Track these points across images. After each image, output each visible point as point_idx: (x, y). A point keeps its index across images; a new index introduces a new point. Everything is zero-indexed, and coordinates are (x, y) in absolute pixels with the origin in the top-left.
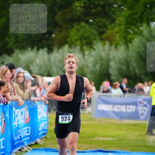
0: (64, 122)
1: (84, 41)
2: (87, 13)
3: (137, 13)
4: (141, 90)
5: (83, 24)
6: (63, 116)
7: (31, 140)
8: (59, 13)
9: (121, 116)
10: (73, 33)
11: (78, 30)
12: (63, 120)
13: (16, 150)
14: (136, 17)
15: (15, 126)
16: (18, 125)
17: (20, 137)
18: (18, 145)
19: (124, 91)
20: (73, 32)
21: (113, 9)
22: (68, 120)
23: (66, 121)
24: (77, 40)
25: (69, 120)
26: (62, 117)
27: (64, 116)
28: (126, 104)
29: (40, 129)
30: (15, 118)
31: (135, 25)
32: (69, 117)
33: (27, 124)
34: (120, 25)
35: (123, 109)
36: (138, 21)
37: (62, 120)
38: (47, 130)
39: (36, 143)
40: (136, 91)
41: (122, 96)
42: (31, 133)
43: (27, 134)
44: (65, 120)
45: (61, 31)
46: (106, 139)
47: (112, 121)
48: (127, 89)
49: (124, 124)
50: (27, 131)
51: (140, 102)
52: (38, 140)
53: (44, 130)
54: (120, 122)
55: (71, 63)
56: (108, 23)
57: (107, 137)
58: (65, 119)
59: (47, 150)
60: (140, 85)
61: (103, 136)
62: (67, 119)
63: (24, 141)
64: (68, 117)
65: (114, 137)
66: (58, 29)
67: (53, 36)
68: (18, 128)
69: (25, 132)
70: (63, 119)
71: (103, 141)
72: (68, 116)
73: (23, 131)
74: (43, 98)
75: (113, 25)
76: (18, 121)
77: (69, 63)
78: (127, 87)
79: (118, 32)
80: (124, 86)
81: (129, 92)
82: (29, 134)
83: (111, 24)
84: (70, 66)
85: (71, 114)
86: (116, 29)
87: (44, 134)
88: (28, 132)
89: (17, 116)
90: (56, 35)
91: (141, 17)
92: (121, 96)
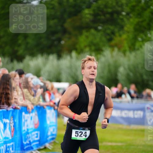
0: (79, 138)
1: (93, 48)
2: (96, 20)
3: (145, 20)
4: (149, 96)
6: (77, 130)
7: (40, 144)
8: (69, 21)
9: (129, 121)
10: (83, 40)
11: (87, 37)
12: (78, 136)
14: (144, 24)
15: (25, 131)
16: (28, 130)
17: (30, 141)
19: (132, 97)
21: (121, 17)
22: (84, 135)
23: (82, 137)
24: (85, 47)
25: (86, 136)
26: (76, 132)
27: (79, 131)
28: (134, 110)
29: (49, 134)
30: (24, 123)
31: (143, 32)
32: (86, 133)
33: (36, 129)
34: (128, 32)
35: (131, 114)
36: (145, 28)
37: (76, 136)
38: (55, 135)
39: (45, 148)
40: (144, 97)
42: (40, 138)
43: (36, 139)
44: (80, 136)
45: (70, 38)
46: (114, 144)
47: (120, 126)
48: (135, 95)
49: (132, 130)
50: (36, 135)
52: (47, 145)
53: (53, 135)
54: (128, 127)
56: (116, 30)
57: (116, 142)
58: (80, 134)
61: (111, 142)
62: (82, 135)
63: (33, 145)
64: (84, 133)
65: (121, 142)
66: (67, 35)
67: (63, 42)
68: (28, 133)
69: (34, 137)
70: (78, 134)
71: (111, 146)
72: (84, 131)
73: (32, 135)
74: (52, 104)
75: (121, 32)
76: (27, 126)
77: (90, 68)
79: (126, 39)
82: (38, 139)
83: (119, 31)
84: (91, 73)
85: (89, 130)
86: (124, 36)
87: (53, 139)
88: (37, 137)
89: (26, 121)
90: (65, 42)
91: (149, 24)
92: (129, 102)
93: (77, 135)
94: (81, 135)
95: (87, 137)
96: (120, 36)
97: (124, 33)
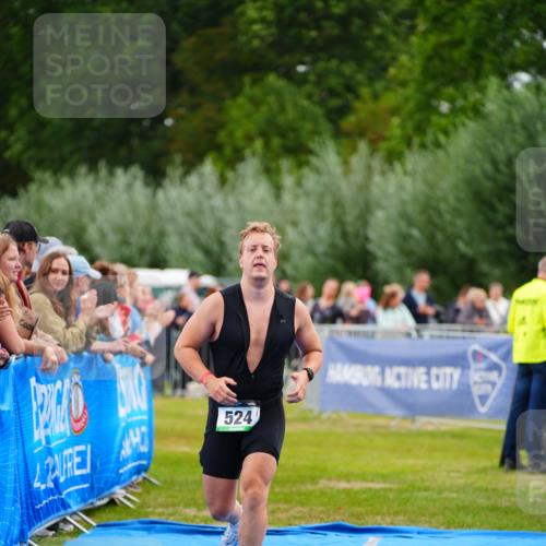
0: (233, 428)
1: (276, 142)
2: (287, 44)
4: (480, 312)
5: (272, 79)
6: (229, 409)
7: (94, 491)
9: (410, 403)
10: (240, 114)
11: (256, 103)
13: (40, 528)
14: (458, 54)
15: (40, 443)
17: (56, 481)
18: (49, 510)
19: (420, 318)
20: (237, 109)
22: (245, 420)
23: (241, 423)
24: (249, 139)
25: (249, 421)
26: (227, 413)
27: (234, 410)
28: (428, 363)
29: (127, 452)
31: (454, 82)
32: (249, 413)
33: (77, 437)
35: (417, 378)
37: (226, 422)
38: (148, 456)
39: (112, 502)
40: (461, 317)
41: (414, 334)
42: (93, 467)
43: (78, 472)
45: (194, 108)
46: (357, 485)
47: (380, 421)
48: (430, 311)
49: (419, 434)
50: (78, 460)
51: (477, 356)
52: (119, 492)
53: (140, 456)
54: (407, 425)
55: (260, 252)
57: (363, 477)
58: (235, 418)
59: (151, 526)
60: (475, 294)
61: (347, 477)
62: (241, 420)
63: (68, 494)
64: (245, 414)
65: (384, 478)
66: (184, 97)
67: (169, 122)
68: (49, 451)
69: (70, 464)
70: (231, 417)
71: (347, 492)
73: (64, 460)
75: (379, 86)
76: (46, 426)
78: (430, 301)
79: (395, 112)
80: (420, 298)
81: (438, 318)
82: (87, 470)
83: (371, 80)
84: (256, 262)
86: (390, 99)
87: (139, 470)
88: (81, 465)
91: (475, 57)
92: (409, 335)
93: (228, 420)
94: (239, 419)
95: (253, 424)
96: (376, 97)
97: (387, 89)
